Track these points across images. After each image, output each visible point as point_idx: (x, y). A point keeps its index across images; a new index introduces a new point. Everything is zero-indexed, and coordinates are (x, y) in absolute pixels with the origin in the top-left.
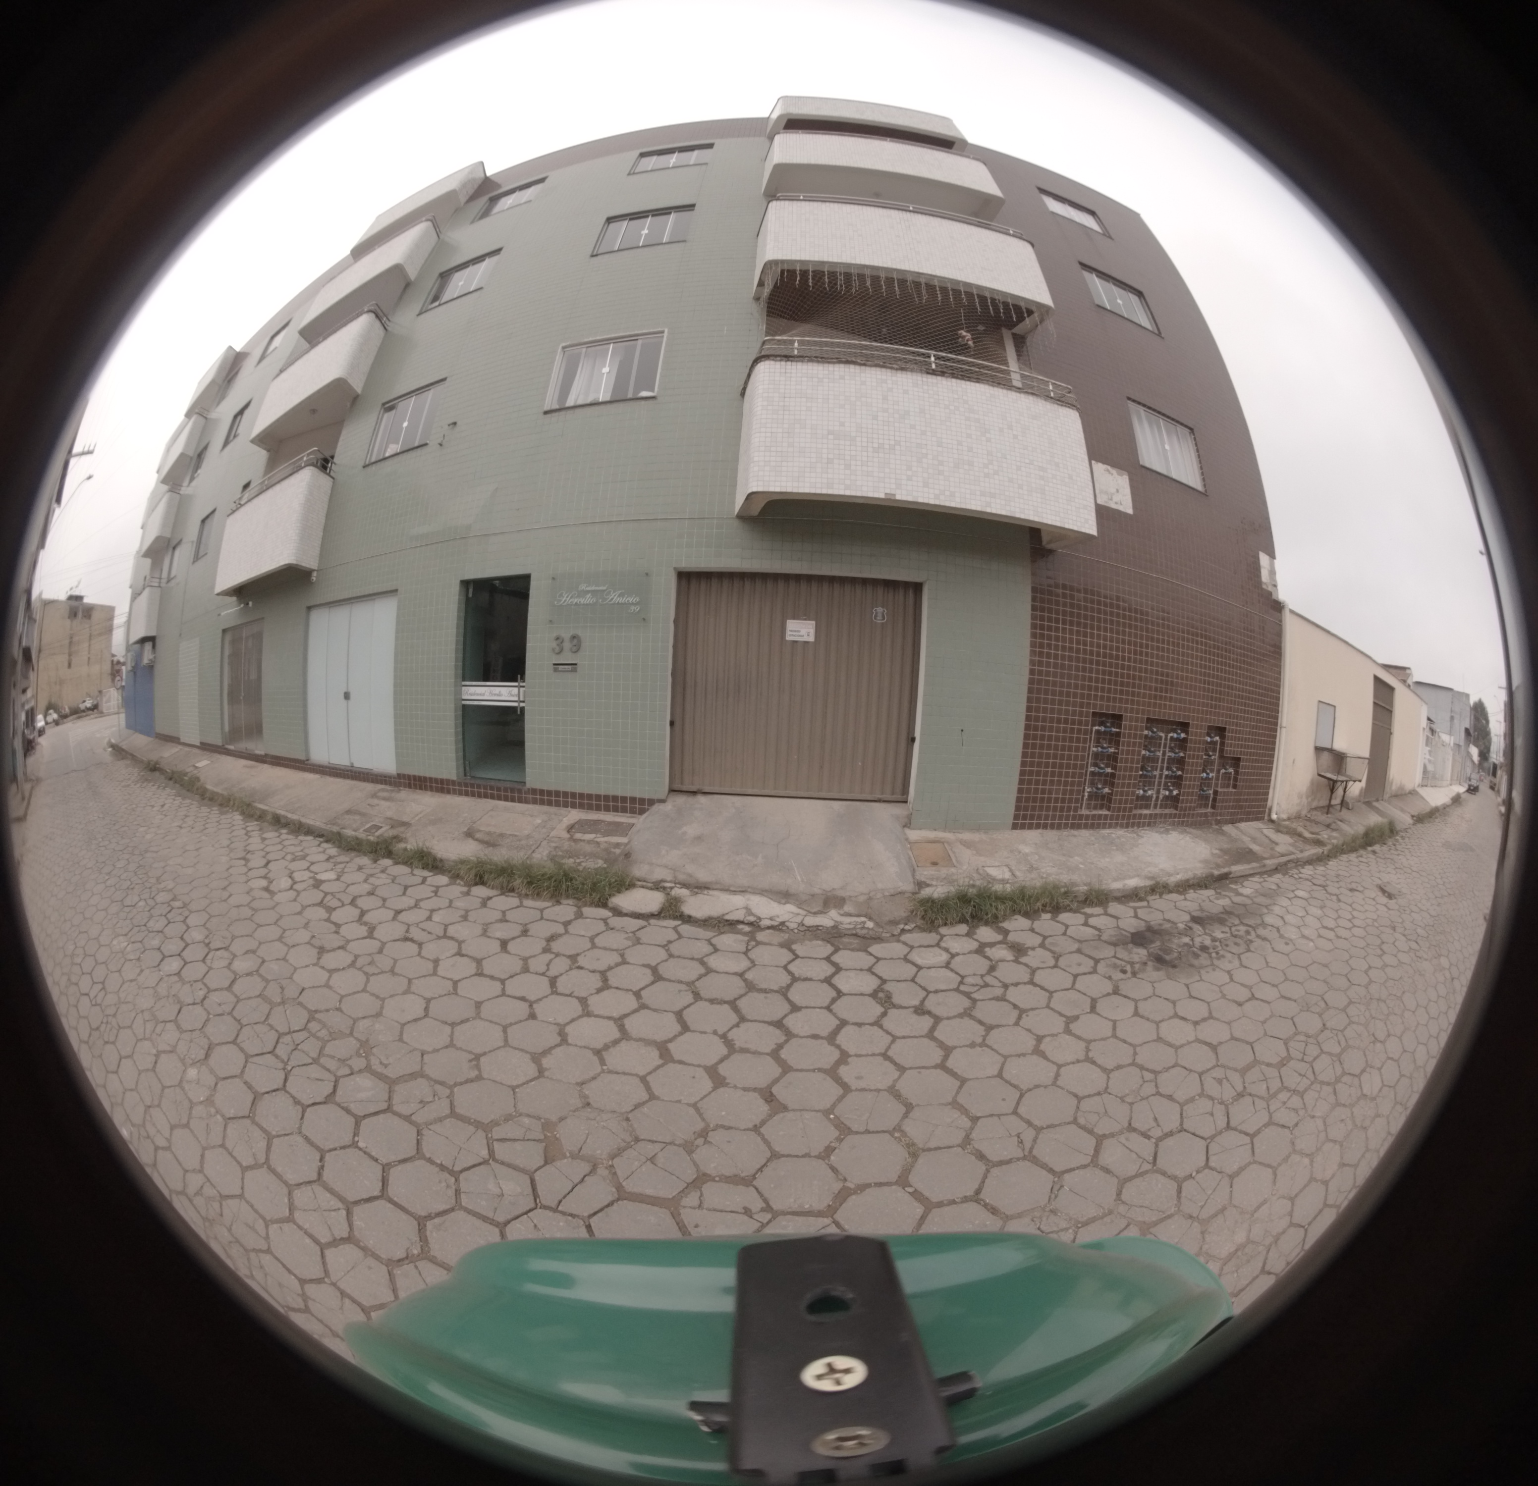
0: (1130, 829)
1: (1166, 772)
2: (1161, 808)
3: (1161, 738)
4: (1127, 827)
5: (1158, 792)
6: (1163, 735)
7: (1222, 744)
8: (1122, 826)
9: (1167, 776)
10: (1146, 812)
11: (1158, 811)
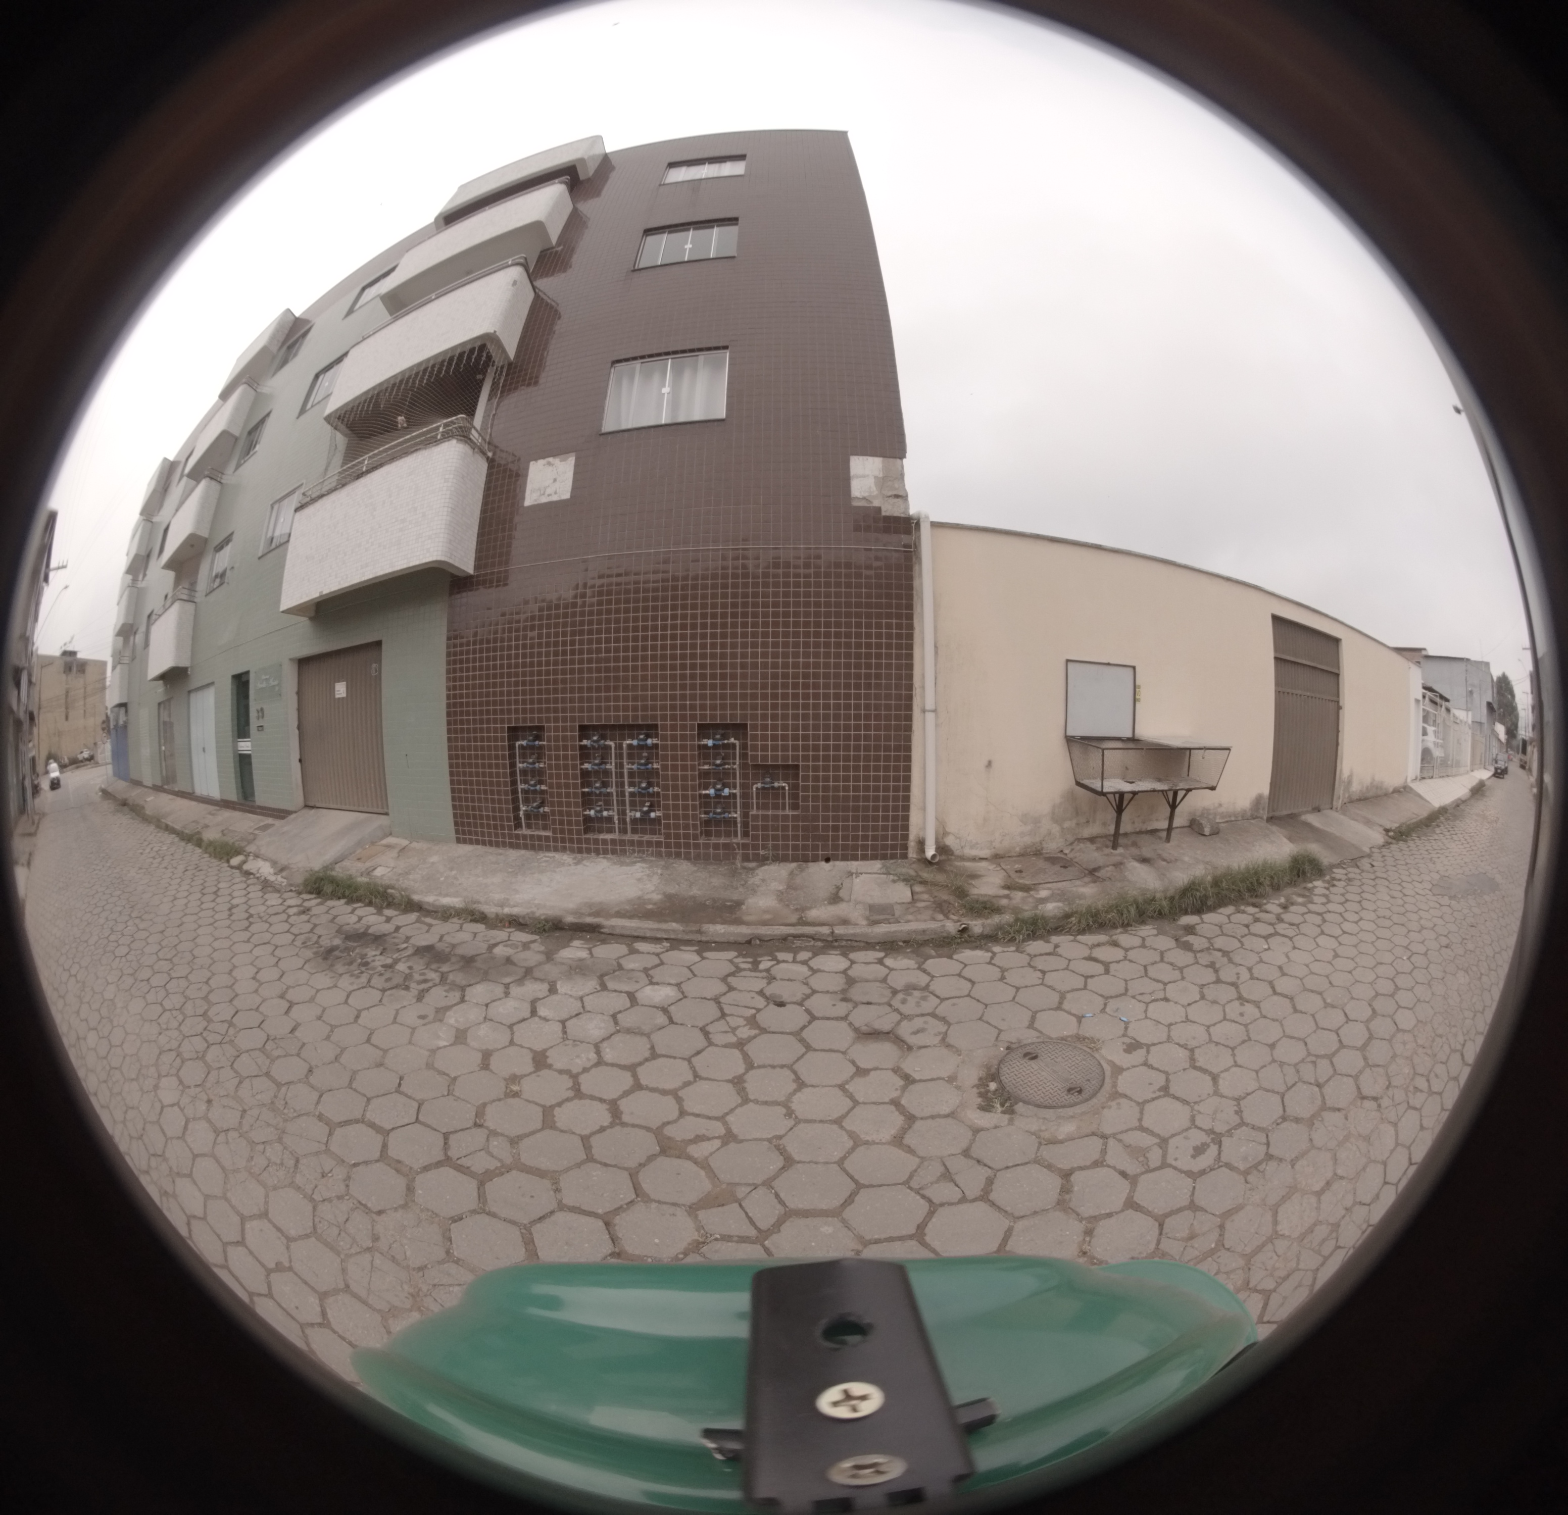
0: (585, 855)
1: (628, 790)
2: (634, 831)
3: (609, 747)
4: (580, 851)
5: (622, 813)
6: (612, 744)
7: (744, 747)
8: (572, 850)
9: (632, 794)
10: (608, 837)
11: (629, 836)
